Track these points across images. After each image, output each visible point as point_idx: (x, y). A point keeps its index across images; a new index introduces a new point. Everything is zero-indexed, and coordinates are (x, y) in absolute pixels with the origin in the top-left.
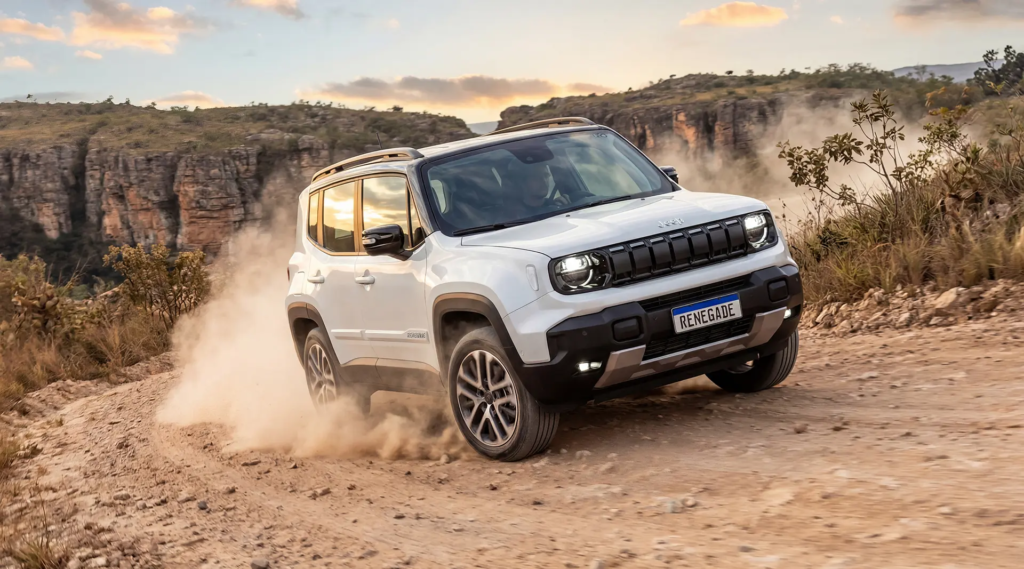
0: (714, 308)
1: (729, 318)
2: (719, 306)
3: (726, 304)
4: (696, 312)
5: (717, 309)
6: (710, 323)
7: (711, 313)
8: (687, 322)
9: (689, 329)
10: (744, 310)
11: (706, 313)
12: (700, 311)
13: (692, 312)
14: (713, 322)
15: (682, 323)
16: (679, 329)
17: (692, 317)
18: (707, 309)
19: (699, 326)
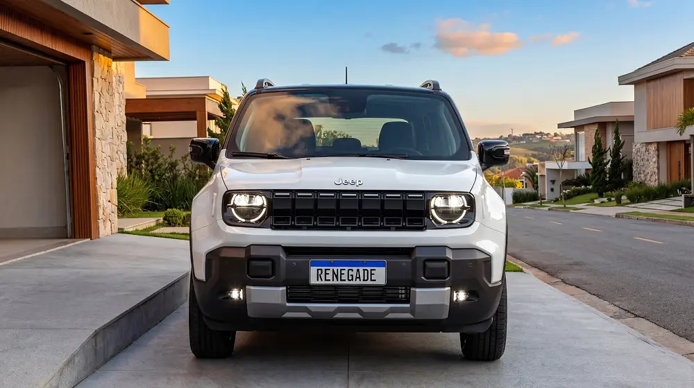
0: (355, 269)
1: (369, 282)
2: (361, 269)
3: (369, 269)
4: (335, 269)
5: (358, 270)
6: (347, 282)
7: (351, 273)
8: (323, 276)
9: (324, 282)
10: (388, 280)
11: (345, 272)
12: (339, 268)
13: (331, 268)
14: (351, 283)
15: (319, 276)
16: (313, 280)
17: (330, 272)
18: (347, 268)
19: (335, 282)
